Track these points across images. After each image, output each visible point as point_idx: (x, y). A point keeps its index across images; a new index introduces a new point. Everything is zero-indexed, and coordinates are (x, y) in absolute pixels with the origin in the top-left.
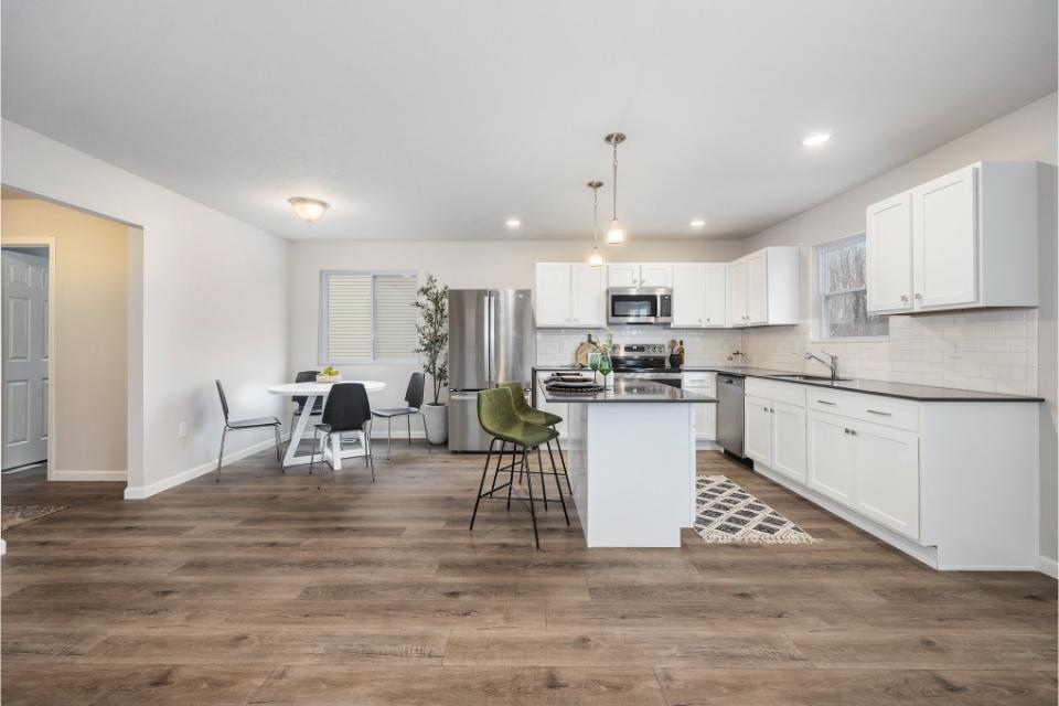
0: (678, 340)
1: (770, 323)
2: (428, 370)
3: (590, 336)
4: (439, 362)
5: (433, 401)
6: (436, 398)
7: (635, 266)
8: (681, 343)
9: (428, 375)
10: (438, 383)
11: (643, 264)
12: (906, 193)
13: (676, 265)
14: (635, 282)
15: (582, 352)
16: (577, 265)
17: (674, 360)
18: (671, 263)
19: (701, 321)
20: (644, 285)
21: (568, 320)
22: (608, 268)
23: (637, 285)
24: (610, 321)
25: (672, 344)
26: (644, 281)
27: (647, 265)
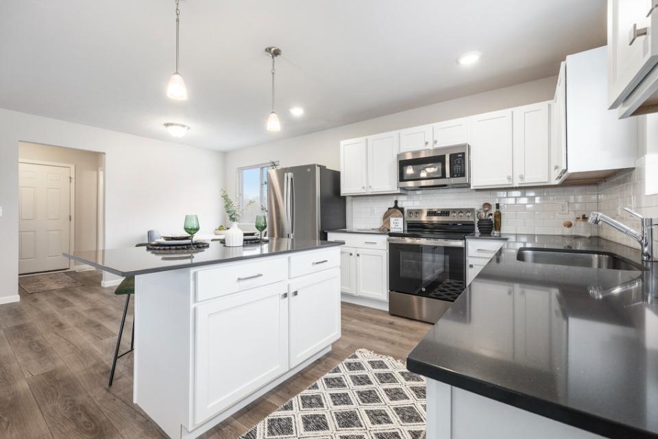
14: (426, 144)
15: (387, 217)
16: (371, 138)
17: (484, 225)
18: (469, 117)
19: (509, 178)
20: (436, 146)
21: (363, 188)
22: (399, 134)
23: (428, 147)
24: (400, 184)
25: (486, 207)
26: (436, 141)
27: (440, 124)
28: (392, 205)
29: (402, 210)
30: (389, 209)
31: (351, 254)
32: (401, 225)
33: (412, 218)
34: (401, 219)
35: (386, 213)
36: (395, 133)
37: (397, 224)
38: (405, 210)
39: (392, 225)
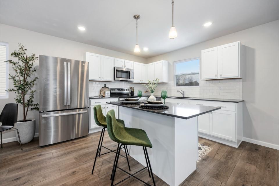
0: (132, 87)
1: (164, 82)
2: (20, 102)
3: (105, 85)
4: (27, 97)
5: (23, 119)
6: (25, 117)
7: (123, 60)
8: (133, 88)
9: (19, 104)
10: (26, 109)
11: (125, 60)
12: (217, 47)
13: (135, 62)
14: (123, 66)
15: (102, 91)
16: (103, 56)
17: (132, 93)
18: (133, 62)
19: (140, 81)
20: (126, 67)
21: (100, 78)
22: (114, 59)
23: (123, 67)
24: (116, 79)
25: (131, 88)
26: (126, 66)
27: (126, 61)
28: (104, 86)
31: (104, 108)
32: (109, 94)
33: (113, 92)
34: (109, 92)
35: (101, 89)
36: (113, 58)
37: (108, 94)
38: (109, 88)
39: (106, 94)
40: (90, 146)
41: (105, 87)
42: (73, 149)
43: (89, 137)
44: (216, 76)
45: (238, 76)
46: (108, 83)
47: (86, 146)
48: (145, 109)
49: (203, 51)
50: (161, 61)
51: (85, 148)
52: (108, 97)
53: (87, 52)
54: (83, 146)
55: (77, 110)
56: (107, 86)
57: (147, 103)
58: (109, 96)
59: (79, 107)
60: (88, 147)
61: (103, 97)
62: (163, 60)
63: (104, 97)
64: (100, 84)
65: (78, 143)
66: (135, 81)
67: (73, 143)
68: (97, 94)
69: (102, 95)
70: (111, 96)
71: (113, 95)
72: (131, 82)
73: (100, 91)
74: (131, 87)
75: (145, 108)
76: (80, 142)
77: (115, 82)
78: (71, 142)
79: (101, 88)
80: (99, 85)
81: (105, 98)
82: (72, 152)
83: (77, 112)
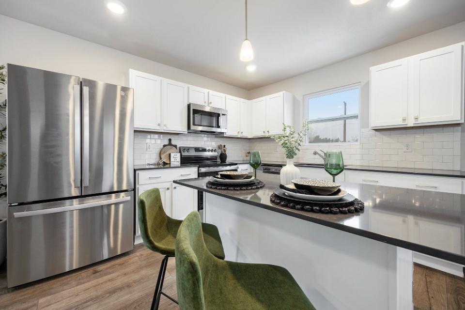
3: (170, 140)
7: (206, 91)
8: (224, 146)
11: (210, 91)
13: (228, 96)
14: (205, 102)
15: (165, 152)
16: (166, 81)
17: (223, 157)
18: (225, 95)
19: (238, 133)
20: (211, 105)
21: (159, 125)
22: (189, 88)
23: (206, 104)
24: (193, 127)
25: (220, 147)
26: (211, 103)
27: (212, 92)
28: (167, 143)
29: (175, 146)
30: (165, 146)
31: (168, 189)
32: (179, 159)
33: (185, 154)
34: (179, 154)
35: (162, 149)
36: (186, 85)
37: (176, 159)
38: (178, 146)
39: (172, 159)
40: (135, 282)
41: (170, 144)
42: (93, 294)
43: (133, 254)
44: (404, 120)
45: (459, 119)
46: (177, 136)
47: (126, 281)
48: (298, 209)
49: (373, 69)
50: (281, 94)
51: (121, 289)
52: (175, 166)
53: (131, 70)
54: (119, 283)
55: (113, 195)
56: (173, 143)
57: (295, 188)
58: (179, 164)
59: (115, 189)
60: (129, 286)
61: (166, 165)
62: (284, 92)
63: (168, 166)
64: (159, 138)
65: (106, 274)
66: (229, 132)
67: (95, 272)
68: (153, 159)
69: (165, 160)
70: (181, 163)
71: (186, 161)
72: (221, 135)
73: (159, 153)
74: (221, 145)
75: (299, 207)
76: (111, 271)
77: (189, 134)
78: (91, 270)
79: (162, 147)
80: (159, 141)
81: (170, 167)
82: (88, 303)
83: (113, 199)
